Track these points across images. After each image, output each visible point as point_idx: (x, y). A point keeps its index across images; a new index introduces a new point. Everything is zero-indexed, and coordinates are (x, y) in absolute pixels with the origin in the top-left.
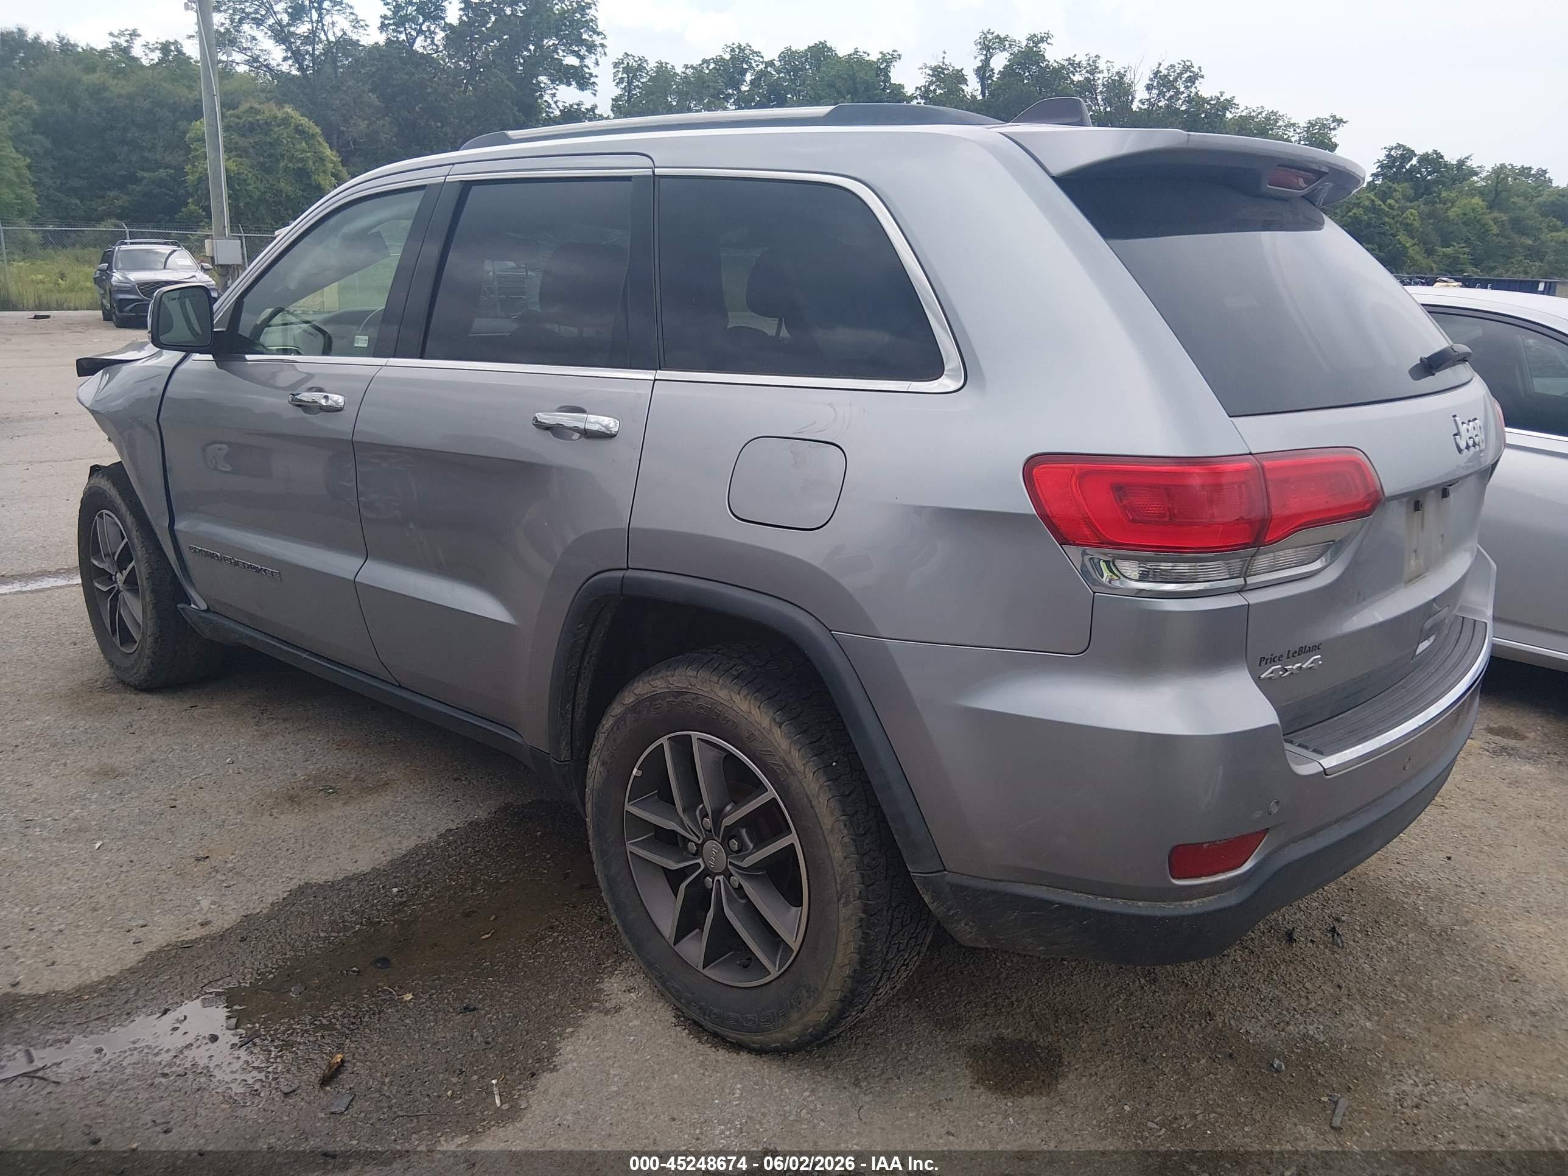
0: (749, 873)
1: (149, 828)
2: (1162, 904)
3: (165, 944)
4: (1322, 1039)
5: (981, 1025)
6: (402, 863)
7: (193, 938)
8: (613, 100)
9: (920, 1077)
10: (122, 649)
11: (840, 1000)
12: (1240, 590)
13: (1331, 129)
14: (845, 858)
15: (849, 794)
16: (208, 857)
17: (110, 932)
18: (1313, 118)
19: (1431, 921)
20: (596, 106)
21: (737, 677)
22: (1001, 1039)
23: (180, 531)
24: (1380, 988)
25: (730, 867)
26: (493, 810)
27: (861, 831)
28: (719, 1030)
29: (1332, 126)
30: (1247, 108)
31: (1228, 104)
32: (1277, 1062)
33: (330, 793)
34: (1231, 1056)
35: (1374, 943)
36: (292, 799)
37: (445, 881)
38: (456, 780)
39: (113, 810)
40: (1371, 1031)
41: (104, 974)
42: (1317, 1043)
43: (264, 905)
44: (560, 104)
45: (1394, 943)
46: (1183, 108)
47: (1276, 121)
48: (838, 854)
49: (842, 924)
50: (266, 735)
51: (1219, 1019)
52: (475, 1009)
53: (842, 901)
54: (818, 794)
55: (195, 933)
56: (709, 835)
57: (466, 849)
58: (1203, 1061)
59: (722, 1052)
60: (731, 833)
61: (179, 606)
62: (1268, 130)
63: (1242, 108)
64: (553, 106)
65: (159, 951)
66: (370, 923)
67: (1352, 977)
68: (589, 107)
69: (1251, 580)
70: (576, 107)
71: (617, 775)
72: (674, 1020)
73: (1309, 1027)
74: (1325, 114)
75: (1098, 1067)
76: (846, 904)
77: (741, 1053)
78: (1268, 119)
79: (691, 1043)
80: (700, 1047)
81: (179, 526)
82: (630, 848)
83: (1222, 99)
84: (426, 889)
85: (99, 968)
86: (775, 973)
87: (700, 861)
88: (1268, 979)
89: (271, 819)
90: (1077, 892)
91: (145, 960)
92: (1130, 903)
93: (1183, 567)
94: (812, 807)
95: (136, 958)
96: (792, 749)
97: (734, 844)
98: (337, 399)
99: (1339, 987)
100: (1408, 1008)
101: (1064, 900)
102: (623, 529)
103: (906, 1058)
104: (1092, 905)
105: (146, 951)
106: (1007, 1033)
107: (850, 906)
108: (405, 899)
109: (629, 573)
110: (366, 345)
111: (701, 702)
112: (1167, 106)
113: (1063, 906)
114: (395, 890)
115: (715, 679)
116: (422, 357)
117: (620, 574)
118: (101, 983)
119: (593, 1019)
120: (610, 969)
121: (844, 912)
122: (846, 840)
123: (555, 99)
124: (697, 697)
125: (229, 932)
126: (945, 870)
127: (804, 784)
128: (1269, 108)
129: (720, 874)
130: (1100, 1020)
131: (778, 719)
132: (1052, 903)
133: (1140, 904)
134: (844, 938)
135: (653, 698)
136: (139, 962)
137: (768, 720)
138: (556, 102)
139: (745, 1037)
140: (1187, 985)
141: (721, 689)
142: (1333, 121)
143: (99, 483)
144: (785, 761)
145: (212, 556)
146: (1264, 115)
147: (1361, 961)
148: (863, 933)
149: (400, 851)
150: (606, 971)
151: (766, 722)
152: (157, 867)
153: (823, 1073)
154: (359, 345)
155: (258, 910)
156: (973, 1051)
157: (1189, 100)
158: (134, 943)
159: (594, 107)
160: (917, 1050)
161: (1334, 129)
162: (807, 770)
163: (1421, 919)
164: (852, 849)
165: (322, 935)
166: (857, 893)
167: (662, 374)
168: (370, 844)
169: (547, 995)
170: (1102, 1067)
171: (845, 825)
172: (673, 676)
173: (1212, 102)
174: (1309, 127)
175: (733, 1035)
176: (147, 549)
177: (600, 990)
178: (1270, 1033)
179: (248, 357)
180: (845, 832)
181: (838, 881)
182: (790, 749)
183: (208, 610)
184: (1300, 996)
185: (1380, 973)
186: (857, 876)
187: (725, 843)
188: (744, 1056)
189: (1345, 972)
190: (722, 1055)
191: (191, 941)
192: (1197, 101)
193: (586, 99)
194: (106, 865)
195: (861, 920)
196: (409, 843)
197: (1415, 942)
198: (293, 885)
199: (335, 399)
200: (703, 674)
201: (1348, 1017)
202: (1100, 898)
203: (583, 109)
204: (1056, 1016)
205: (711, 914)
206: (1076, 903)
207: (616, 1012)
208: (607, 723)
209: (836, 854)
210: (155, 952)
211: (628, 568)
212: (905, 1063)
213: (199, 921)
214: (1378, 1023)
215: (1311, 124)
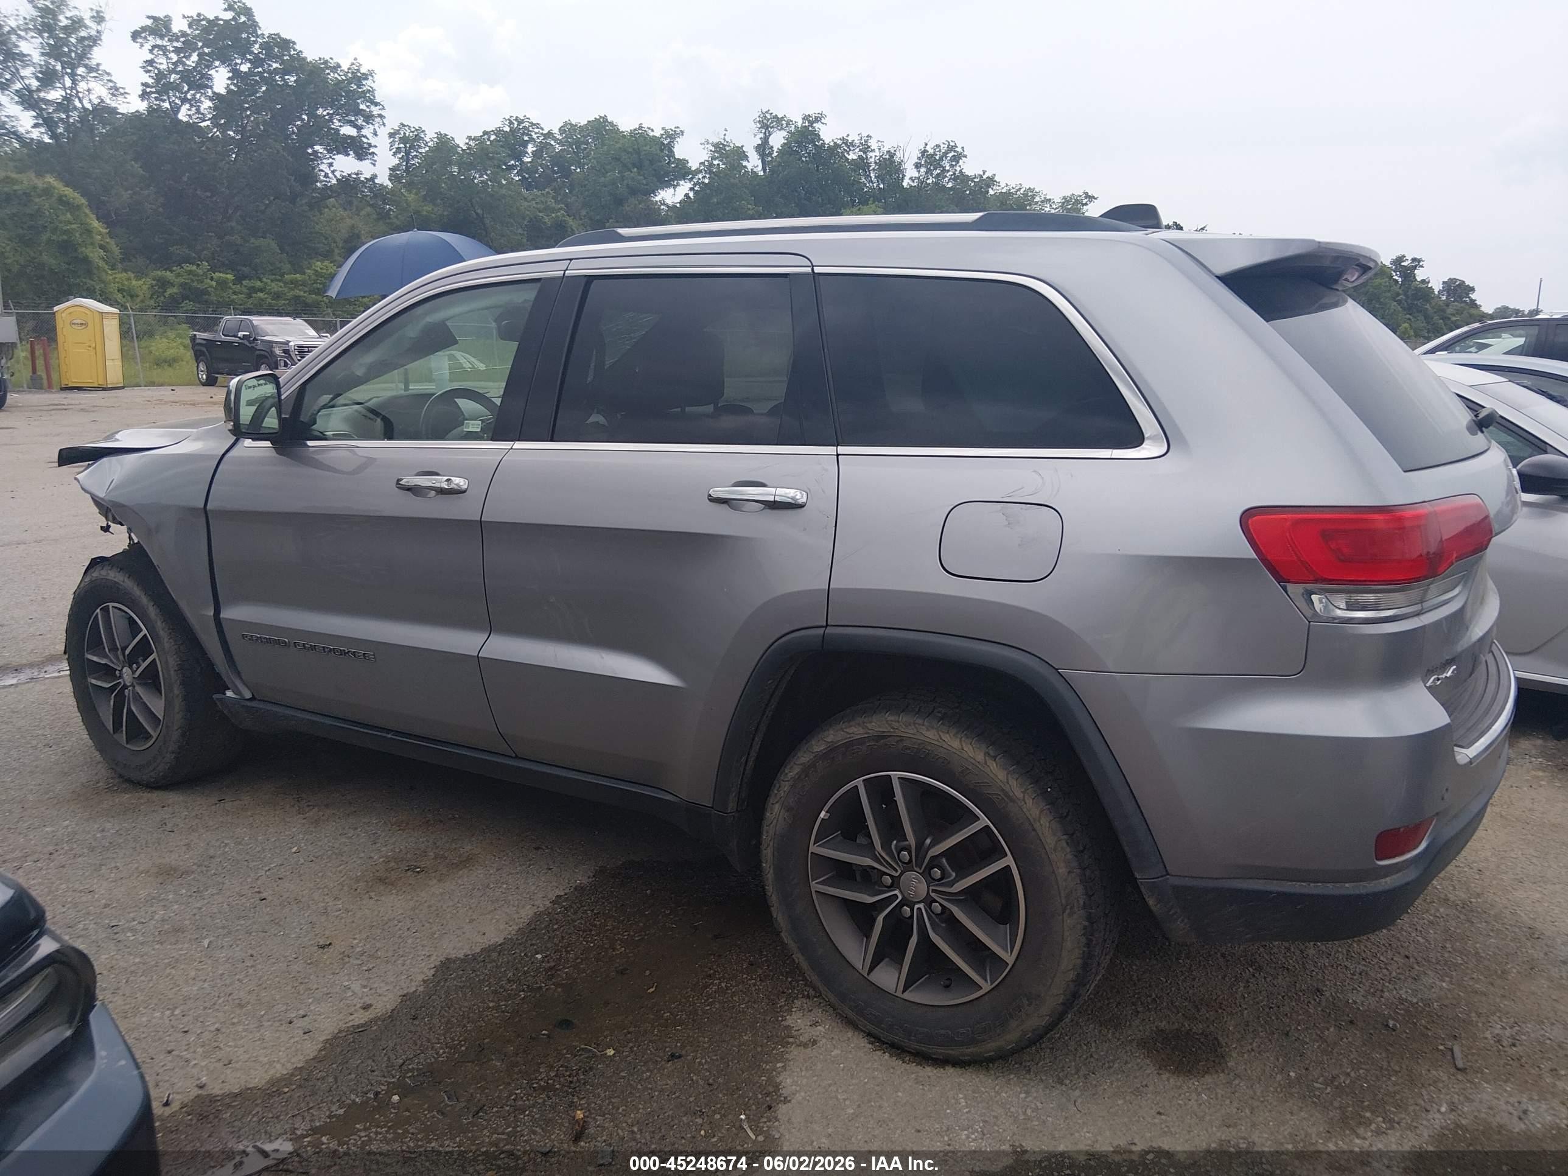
0: (954, 898)
1: (250, 922)
2: (1364, 884)
3: (336, 1031)
4: (1415, 1000)
5: (1137, 1022)
6: (531, 930)
7: (362, 1021)
8: (390, 169)
9: (1112, 1070)
10: (128, 746)
11: (1062, 1004)
12: (1418, 614)
13: (1083, 205)
14: (1069, 872)
15: (1068, 814)
16: (330, 944)
17: (271, 1025)
18: (1068, 194)
19: (1452, 897)
20: (376, 176)
21: (941, 719)
22: (1160, 1031)
23: (226, 619)
24: (1439, 954)
25: (933, 895)
26: (591, 875)
27: (1081, 848)
28: (924, 1048)
29: (1084, 202)
30: (1007, 185)
31: (991, 181)
32: (1391, 1023)
33: (418, 872)
34: (1351, 1022)
35: (1416, 919)
36: (382, 880)
37: (581, 943)
38: (537, 849)
39: (200, 908)
40: (1449, 990)
41: (290, 1067)
42: (1412, 1004)
43: (417, 983)
44: (338, 174)
45: (1432, 918)
46: (950, 185)
47: (1033, 197)
48: (1062, 870)
49: (1067, 934)
50: (316, 822)
51: (1328, 994)
52: (680, 1056)
53: (1068, 911)
54: (1040, 818)
55: (361, 1017)
56: (908, 866)
57: (585, 912)
58: (1332, 1029)
59: (928, 1069)
60: (934, 862)
61: (215, 696)
62: (1027, 205)
63: (1002, 185)
64: (330, 175)
65: (335, 1038)
66: (530, 989)
67: (1412, 948)
68: (368, 177)
69: (1426, 605)
70: (354, 176)
71: (803, 817)
72: (870, 1046)
73: (1401, 992)
74: (1079, 192)
75: (1251, 1044)
76: (1070, 915)
77: (947, 1068)
78: (1025, 195)
79: (896, 1063)
80: (908, 1067)
81: (226, 614)
82: (815, 886)
83: (985, 177)
84: (568, 952)
85: (282, 1061)
86: (986, 987)
87: (897, 892)
88: (1349, 957)
89: (372, 901)
90: (1291, 881)
91: (325, 1049)
92: (1338, 885)
93: (1371, 597)
94: (1034, 830)
95: (315, 1047)
96: (1010, 779)
97: (937, 873)
98: (460, 482)
99: (1407, 957)
100: (1467, 968)
101: (1280, 889)
102: (824, 590)
103: (1091, 1056)
104: (1306, 891)
105: (322, 1039)
106: (1163, 1025)
107: (1075, 916)
108: (552, 964)
109: (829, 630)
110: (479, 430)
111: (907, 743)
112: (936, 184)
113: (1280, 894)
114: (539, 956)
115: (920, 721)
116: (552, 440)
117: (821, 631)
118: (292, 1075)
119: (794, 1052)
120: (786, 1008)
121: (1069, 922)
122: (1069, 856)
123: (332, 169)
124: (902, 739)
125: (395, 1012)
126: (1168, 874)
127: (1025, 810)
128: (1026, 186)
129: (919, 902)
130: (1233, 1005)
131: (992, 753)
132: (1271, 893)
133: (1347, 885)
134: (1068, 944)
135: (849, 745)
136: (320, 1050)
137: (982, 754)
138: (333, 172)
139: (954, 1052)
140: (1288, 969)
141: (928, 730)
142: (1086, 198)
143: (108, 574)
144: (1003, 790)
145: (278, 642)
146: (1022, 191)
147: (1414, 934)
148: (1087, 938)
149: (522, 920)
150: (783, 1009)
151: (980, 757)
152: (283, 959)
153: (1028, 1076)
154: (471, 429)
155: (414, 989)
156: (1143, 1044)
157: (955, 178)
158: (305, 1033)
159: (374, 177)
160: (1097, 1048)
161: (1086, 204)
162: (1026, 797)
163: (1442, 896)
164: (1075, 864)
165: (491, 1005)
166: (1082, 903)
167: (842, 449)
168: (490, 917)
169: (741, 1036)
170: (1255, 1044)
171: (1067, 843)
172: (871, 722)
173: (976, 180)
174: (1063, 203)
175: (940, 1051)
176: (175, 641)
177: (788, 1027)
178: (1371, 1000)
179: (310, 443)
180: (1068, 850)
181: (1063, 895)
182: (1007, 779)
183: (253, 698)
184: (1380, 968)
185: (1433, 943)
186: (1080, 890)
187: (927, 874)
188: (950, 1070)
189: (1405, 945)
190: (929, 1071)
191: (362, 1025)
192: (962, 178)
193: (365, 169)
194: (226, 961)
195: (1085, 928)
196: (527, 913)
197: (1447, 915)
198: (435, 960)
199: (457, 482)
200: (904, 718)
201: (1427, 980)
202: (1312, 885)
203: (362, 179)
204: (1197, 1007)
205: (914, 940)
206: (1292, 890)
207: (813, 1045)
208: (792, 771)
209: (1060, 871)
210: (332, 1039)
211: (827, 625)
212: (1092, 1060)
213: (359, 1005)
214: (1451, 983)
215: (1066, 200)
